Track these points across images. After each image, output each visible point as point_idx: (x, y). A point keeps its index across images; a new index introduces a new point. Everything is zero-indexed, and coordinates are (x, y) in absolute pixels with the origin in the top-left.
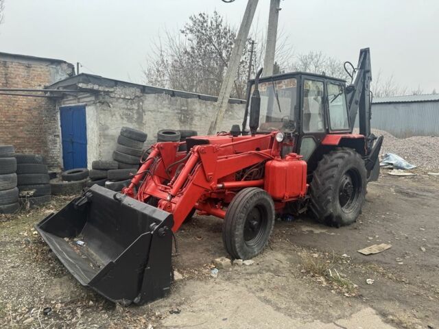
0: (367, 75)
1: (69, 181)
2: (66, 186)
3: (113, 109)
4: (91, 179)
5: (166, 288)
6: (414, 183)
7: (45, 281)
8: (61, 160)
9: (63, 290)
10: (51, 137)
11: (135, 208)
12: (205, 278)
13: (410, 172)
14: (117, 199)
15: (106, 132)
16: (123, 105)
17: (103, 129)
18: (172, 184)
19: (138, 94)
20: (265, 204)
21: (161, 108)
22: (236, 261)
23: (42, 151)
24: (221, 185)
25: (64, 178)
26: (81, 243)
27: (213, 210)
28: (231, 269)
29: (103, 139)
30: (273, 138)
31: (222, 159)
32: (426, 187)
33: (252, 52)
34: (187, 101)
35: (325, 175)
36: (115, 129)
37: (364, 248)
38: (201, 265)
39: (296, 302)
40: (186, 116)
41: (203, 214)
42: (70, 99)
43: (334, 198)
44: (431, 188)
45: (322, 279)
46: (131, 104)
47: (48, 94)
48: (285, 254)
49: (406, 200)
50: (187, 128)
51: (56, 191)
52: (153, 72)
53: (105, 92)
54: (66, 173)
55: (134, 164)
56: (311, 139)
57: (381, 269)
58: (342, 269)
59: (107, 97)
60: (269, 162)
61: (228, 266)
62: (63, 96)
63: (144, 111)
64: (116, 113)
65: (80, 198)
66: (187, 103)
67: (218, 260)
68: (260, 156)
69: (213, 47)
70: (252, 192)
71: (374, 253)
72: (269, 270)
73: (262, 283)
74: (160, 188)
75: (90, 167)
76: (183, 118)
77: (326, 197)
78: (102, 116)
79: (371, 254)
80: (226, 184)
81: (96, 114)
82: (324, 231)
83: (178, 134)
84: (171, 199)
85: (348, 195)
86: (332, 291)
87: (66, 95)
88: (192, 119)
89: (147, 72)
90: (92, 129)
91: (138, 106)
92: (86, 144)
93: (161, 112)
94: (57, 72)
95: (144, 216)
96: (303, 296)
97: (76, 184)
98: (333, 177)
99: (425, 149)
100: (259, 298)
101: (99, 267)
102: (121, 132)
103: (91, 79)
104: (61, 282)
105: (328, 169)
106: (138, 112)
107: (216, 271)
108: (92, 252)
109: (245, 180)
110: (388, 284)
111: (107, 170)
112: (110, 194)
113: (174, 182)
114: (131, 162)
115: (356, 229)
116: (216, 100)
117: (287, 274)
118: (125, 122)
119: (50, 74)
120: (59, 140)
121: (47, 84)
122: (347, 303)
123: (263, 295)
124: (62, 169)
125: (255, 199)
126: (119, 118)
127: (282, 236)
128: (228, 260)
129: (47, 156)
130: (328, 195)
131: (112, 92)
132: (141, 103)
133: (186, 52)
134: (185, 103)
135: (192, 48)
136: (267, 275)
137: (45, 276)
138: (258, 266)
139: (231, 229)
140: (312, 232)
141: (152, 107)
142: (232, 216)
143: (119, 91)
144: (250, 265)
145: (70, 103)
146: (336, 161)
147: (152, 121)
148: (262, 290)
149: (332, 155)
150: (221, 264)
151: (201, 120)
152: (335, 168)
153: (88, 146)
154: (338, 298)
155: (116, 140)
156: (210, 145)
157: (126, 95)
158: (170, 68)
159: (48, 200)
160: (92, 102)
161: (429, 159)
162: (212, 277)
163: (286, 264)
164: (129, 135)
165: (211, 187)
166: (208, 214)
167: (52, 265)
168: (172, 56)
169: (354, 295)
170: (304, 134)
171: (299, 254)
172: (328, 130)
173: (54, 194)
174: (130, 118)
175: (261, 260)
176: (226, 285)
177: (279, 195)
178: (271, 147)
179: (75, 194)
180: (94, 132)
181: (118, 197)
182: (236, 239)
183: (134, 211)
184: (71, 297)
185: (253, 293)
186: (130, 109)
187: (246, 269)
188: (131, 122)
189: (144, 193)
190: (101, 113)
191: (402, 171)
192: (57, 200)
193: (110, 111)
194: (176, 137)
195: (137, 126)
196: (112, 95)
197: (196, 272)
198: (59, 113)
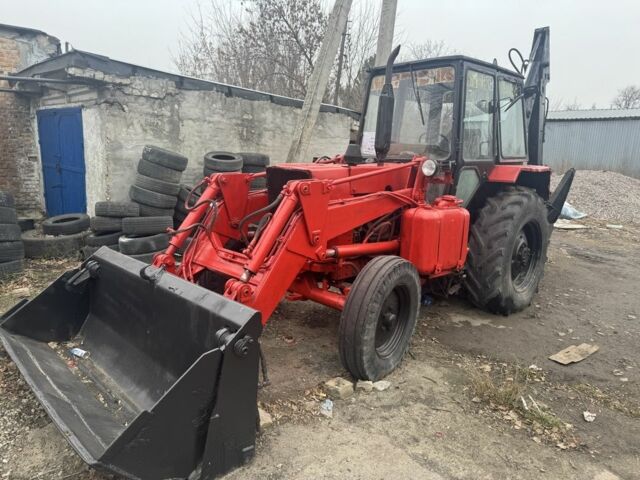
0: (545, 71)
1: (56, 235)
2: (49, 244)
3: (129, 115)
4: (94, 231)
5: (247, 449)
6: (590, 240)
7: (11, 436)
8: (41, 199)
9: (48, 454)
10: (22, 161)
11: (183, 296)
12: (312, 419)
13: (579, 223)
14: (147, 278)
15: (118, 153)
16: (146, 108)
17: (113, 147)
18: (251, 251)
19: (172, 89)
20: (409, 284)
21: (210, 116)
22: (360, 384)
23: (8, 183)
24: (332, 252)
25: (48, 230)
26: (80, 352)
27: (313, 292)
28: (354, 400)
29: (112, 165)
30: (415, 170)
31: (334, 205)
32: (612, 248)
33: (344, 34)
34: (252, 105)
35: (492, 233)
36: (133, 148)
37: (558, 351)
38: (301, 392)
39: (480, 465)
40: (249, 130)
41: (295, 299)
42: (53, 96)
43: (505, 269)
44: (619, 249)
45: (512, 415)
46: (160, 107)
47: (16, 88)
48: (436, 367)
49: (589, 268)
50: (252, 150)
51: (33, 252)
52: (188, 62)
53: (114, 84)
54: (50, 222)
55: (166, 208)
56: (473, 172)
57: (599, 393)
58: (536, 392)
59: (118, 93)
60: (411, 211)
61: (348, 394)
62: (42, 91)
63: (181, 120)
64: (135, 122)
65: (77, 271)
66: (252, 109)
67: (331, 383)
68: (394, 200)
69: (285, 24)
70: (390, 264)
71: (576, 361)
72: (417, 400)
73: (412, 425)
74: (223, 254)
75: (91, 212)
76: (245, 133)
77: (494, 268)
78: (110, 126)
79: (573, 363)
80: (342, 249)
81: (100, 122)
82: (486, 322)
83: (238, 159)
84: (249, 279)
85: (522, 264)
86: (535, 438)
87: (47, 89)
88: (260, 135)
89: (179, 61)
90: (94, 148)
91: (172, 110)
92: (83, 173)
93: (209, 122)
94: (31, 51)
95: (203, 313)
96: (488, 451)
97: (67, 240)
98: (505, 235)
99: (599, 189)
100: (415, 457)
101: (116, 402)
102: (144, 154)
103: (92, 62)
104: (43, 439)
105: (498, 221)
106: (171, 122)
107: (329, 404)
108: (102, 371)
109: (369, 241)
110: (619, 420)
111: (121, 217)
112: (132, 266)
113: (254, 247)
114: (160, 204)
115: (533, 317)
116: (299, 105)
117: (450, 406)
118: (149, 137)
119: (19, 53)
120: (38, 166)
121: (14, 71)
122: (565, 462)
123: (419, 450)
124: (43, 213)
125: (395, 277)
126: (140, 130)
127: (424, 333)
128: (348, 384)
129: (18, 191)
130: (497, 265)
131: (126, 85)
132: (176, 106)
133: (242, 30)
134: (249, 109)
135: (252, 24)
136: (417, 409)
137: (13, 426)
138: (397, 392)
139: (355, 331)
140: (467, 323)
141: (195, 112)
142: (357, 307)
143: (138, 84)
144: (385, 390)
145: (55, 103)
146: (509, 210)
147: (194, 135)
148: (416, 440)
149: (501, 199)
150: (337, 392)
151: (274, 137)
152: (510, 221)
153: (87, 176)
154: (547, 452)
155: (135, 167)
156: (316, 180)
157: (151, 91)
158: (215, 56)
159: (19, 270)
160: (94, 102)
161: (605, 204)
162: (322, 416)
163: (443, 387)
164: (157, 160)
165: (317, 255)
166: (305, 298)
167: (24, 401)
168: (219, 35)
169: (573, 445)
170: (464, 163)
171: (460, 365)
172: (498, 157)
173: (29, 256)
174: (157, 131)
175: (401, 379)
176: (349, 433)
177: (426, 267)
178: (411, 185)
179: (66, 257)
180: (97, 153)
181: (148, 273)
182: (365, 348)
183: (181, 303)
184: (65, 471)
185: (402, 447)
186: (157, 116)
187: (378, 399)
188: (160, 138)
189: (193, 263)
190: (108, 121)
191: (568, 221)
192: (36, 268)
193: (125, 118)
194: (236, 164)
195: (170, 145)
196: (128, 90)
197: (295, 408)
198: (36, 120)
